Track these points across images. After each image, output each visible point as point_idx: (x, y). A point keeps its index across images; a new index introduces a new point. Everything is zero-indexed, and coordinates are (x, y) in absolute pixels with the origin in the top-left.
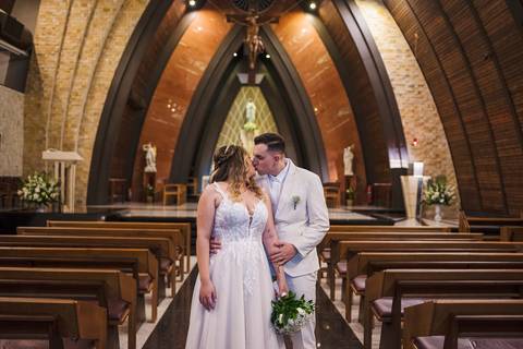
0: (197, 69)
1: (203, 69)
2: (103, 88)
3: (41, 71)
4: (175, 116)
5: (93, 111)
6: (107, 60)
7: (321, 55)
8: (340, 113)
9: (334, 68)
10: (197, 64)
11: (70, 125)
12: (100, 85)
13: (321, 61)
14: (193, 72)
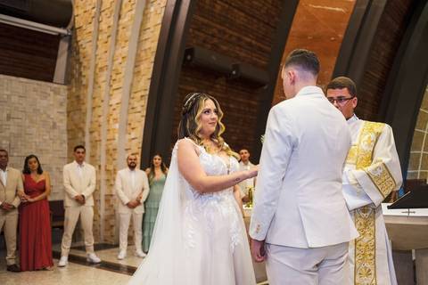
2: (149, 54)
3: (81, 50)
5: (139, 94)
6: (152, 9)
11: (111, 121)
12: (145, 50)
14: (337, 9)
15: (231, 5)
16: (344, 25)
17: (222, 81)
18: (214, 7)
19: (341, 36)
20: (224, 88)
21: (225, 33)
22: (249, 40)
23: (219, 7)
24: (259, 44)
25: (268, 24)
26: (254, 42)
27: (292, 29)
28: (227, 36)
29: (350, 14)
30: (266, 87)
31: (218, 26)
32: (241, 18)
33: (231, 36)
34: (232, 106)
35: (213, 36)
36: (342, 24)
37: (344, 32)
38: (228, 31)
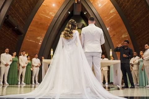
0: (50, 16)
1: (53, 15)
4: (39, 38)
7: (112, 9)
8: (123, 36)
9: (118, 15)
10: (51, 13)
13: (111, 12)
14: (49, 17)
15: (20, 6)
16: (50, 22)
17: (11, 29)
18: (15, 4)
19: (49, 25)
20: (11, 32)
21: (16, 14)
22: (21, 18)
23: (17, 5)
24: (23, 21)
25: (27, 16)
26: (22, 20)
27: (33, 19)
28: (16, 15)
29: (52, 20)
30: (22, 35)
31: (15, 11)
32: (21, 11)
33: (17, 15)
34: (11, 39)
35: (13, 13)
36: (49, 22)
37: (50, 24)
38: (17, 13)
